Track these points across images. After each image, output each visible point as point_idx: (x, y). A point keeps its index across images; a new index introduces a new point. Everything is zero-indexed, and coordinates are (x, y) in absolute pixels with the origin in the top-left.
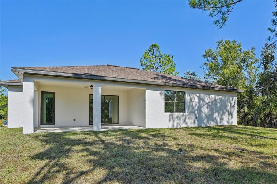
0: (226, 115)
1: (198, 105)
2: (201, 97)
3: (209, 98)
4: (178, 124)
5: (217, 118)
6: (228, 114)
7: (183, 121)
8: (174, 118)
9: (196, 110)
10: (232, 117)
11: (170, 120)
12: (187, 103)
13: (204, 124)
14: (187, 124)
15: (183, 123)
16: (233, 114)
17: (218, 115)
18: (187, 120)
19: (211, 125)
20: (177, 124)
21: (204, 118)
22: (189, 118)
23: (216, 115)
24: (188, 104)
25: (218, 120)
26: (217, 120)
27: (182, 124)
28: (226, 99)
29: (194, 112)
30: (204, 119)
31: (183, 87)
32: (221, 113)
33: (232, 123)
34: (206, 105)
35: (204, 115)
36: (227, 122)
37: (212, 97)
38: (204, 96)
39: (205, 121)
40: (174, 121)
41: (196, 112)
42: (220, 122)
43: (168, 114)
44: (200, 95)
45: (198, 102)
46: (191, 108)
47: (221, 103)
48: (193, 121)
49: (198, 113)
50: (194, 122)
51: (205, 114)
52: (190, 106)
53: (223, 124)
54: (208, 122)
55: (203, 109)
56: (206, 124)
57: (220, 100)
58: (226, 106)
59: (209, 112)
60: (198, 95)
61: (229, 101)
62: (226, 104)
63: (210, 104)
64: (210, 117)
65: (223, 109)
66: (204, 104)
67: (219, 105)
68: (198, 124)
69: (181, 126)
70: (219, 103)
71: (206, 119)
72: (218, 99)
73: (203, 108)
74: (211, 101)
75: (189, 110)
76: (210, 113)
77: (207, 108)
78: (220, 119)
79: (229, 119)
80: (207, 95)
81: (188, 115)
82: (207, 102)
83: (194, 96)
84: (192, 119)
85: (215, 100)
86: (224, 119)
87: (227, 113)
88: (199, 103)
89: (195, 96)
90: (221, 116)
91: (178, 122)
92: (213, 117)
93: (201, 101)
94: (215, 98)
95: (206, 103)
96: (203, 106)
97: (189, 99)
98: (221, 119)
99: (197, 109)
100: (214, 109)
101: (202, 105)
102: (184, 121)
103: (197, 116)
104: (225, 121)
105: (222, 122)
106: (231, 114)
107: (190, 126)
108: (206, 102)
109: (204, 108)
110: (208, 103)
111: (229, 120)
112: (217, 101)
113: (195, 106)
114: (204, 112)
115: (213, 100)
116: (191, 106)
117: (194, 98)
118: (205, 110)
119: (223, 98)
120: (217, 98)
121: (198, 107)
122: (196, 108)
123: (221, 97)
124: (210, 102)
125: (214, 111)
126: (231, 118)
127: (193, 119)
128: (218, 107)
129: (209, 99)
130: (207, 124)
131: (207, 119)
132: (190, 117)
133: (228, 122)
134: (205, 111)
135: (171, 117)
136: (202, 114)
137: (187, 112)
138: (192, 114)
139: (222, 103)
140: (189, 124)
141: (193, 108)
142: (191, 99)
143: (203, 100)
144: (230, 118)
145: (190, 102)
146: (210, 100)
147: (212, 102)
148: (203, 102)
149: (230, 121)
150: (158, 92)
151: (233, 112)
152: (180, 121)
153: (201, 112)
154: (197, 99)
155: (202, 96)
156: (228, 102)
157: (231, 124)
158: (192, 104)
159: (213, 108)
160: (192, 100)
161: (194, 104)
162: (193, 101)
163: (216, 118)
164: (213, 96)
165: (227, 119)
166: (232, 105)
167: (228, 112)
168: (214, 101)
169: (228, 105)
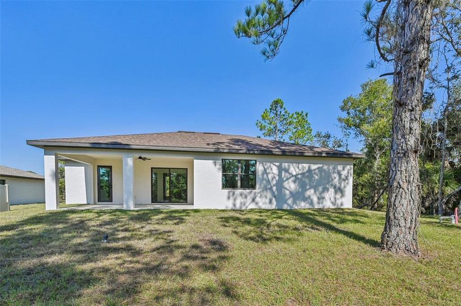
0: (329, 192)
1: (277, 178)
2: (283, 167)
3: (298, 168)
4: (243, 204)
5: (312, 197)
6: (335, 191)
7: (251, 200)
8: (235, 196)
9: (274, 186)
10: (343, 195)
11: (229, 198)
12: (258, 175)
13: (288, 205)
14: (257, 204)
15: (251, 203)
16: (344, 191)
17: (315, 192)
18: (258, 199)
19: (301, 207)
20: (241, 203)
21: (288, 196)
22: (261, 196)
23: (310, 192)
24: (261, 176)
25: (315, 199)
26: (312, 200)
27: (249, 204)
28: (331, 168)
29: (271, 189)
30: (289, 199)
31: (248, 154)
32: (321, 189)
33: (342, 204)
34: (292, 179)
35: (287, 192)
36: (332, 203)
37: (303, 167)
38: (289, 165)
39: (290, 201)
40: (235, 200)
41: (274, 188)
42: (319, 203)
43: (226, 191)
44: (281, 165)
45: (278, 174)
46: (264, 182)
47: (321, 175)
48: (267, 201)
49: (277, 189)
50: (271, 202)
51: (290, 191)
52: (263, 179)
53: (324, 207)
54: (294, 202)
55: (286, 184)
56: (291, 205)
57: (319, 171)
58: (330, 180)
59: (298, 188)
60: (277, 164)
61: (336, 171)
62: (331, 176)
63: (299, 176)
64: (298, 196)
65: (324, 183)
66: (289, 177)
67: (316, 177)
68: (277, 205)
69: (247, 207)
70: (317, 175)
71: (291, 199)
72: (316, 169)
73: (286, 182)
74: (301, 172)
75: (260, 185)
76: (299, 190)
77: (294, 182)
78: (319, 199)
79: (335, 198)
80: (294, 164)
81: (260, 192)
82: (294, 173)
83: (270, 166)
84: (266, 197)
85: (310, 170)
86: (327, 198)
87: (332, 190)
88: (280, 175)
89: (272, 165)
90: (320, 194)
91: (242, 201)
92: (304, 196)
93: (283, 172)
94: (309, 167)
95: (293, 176)
96: (287, 179)
97: (261, 170)
98: (321, 199)
99: (276, 183)
100: (307, 184)
101: (285, 179)
102: (253, 200)
103: (276, 193)
104: (329, 201)
105: (322, 203)
106: (340, 190)
107: (263, 207)
108: (291, 174)
109: (288, 183)
110: (295, 176)
111: (336, 201)
112: (313, 172)
113: (273, 179)
114: (288, 188)
115: (305, 171)
116: (265, 180)
117: (270, 169)
118: (291, 186)
119: (325, 167)
120: (314, 167)
121: (278, 181)
122: (274, 182)
123: (321, 165)
124: (300, 174)
125: (308, 187)
126: (341, 197)
127: (268, 198)
128: (314, 180)
129: (297, 170)
130: (294, 206)
131: (293, 199)
132: (263, 196)
133: (334, 204)
134: (290, 188)
135: (231, 194)
136: (284, 192)
137: (259, 188)
138: (267, 192)
139: (323, 174)
140: (260, 204)
141: (268, 182)
142: (265, 170)
143: (287, 171)
144: (338, 196)
145: (263, 175)
146: (300, 170)
147: (303, 174)
148: (287, 174)
149: (339, 202)
150: (211, 162)
151: (345, 187)
152: (245, 200)
153: (283, 189)
154: (275, 170)
155: (285, 165)
156: (334, 172)
157: (339, 207)
158: (267, 176)
159: (305, 182)
160: (268, 171)
161: (270, 176)
162: (269, 173)
163: (309, 197)
164: (306, 166)
165: (333, 199)
166: (343, 177)
167: (335, 187)
168: (307, 172)
169: (335, 178)
